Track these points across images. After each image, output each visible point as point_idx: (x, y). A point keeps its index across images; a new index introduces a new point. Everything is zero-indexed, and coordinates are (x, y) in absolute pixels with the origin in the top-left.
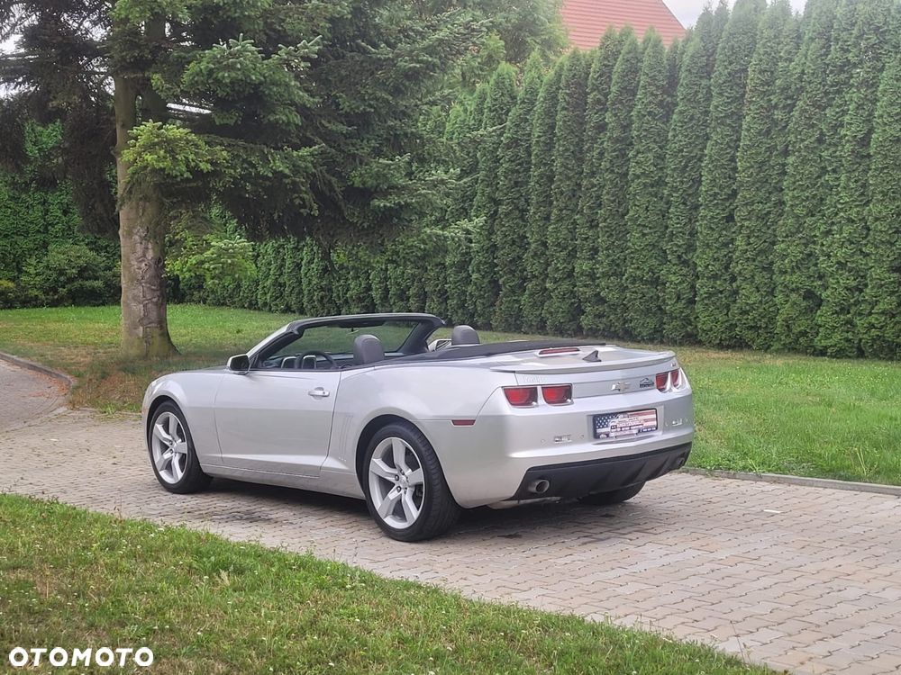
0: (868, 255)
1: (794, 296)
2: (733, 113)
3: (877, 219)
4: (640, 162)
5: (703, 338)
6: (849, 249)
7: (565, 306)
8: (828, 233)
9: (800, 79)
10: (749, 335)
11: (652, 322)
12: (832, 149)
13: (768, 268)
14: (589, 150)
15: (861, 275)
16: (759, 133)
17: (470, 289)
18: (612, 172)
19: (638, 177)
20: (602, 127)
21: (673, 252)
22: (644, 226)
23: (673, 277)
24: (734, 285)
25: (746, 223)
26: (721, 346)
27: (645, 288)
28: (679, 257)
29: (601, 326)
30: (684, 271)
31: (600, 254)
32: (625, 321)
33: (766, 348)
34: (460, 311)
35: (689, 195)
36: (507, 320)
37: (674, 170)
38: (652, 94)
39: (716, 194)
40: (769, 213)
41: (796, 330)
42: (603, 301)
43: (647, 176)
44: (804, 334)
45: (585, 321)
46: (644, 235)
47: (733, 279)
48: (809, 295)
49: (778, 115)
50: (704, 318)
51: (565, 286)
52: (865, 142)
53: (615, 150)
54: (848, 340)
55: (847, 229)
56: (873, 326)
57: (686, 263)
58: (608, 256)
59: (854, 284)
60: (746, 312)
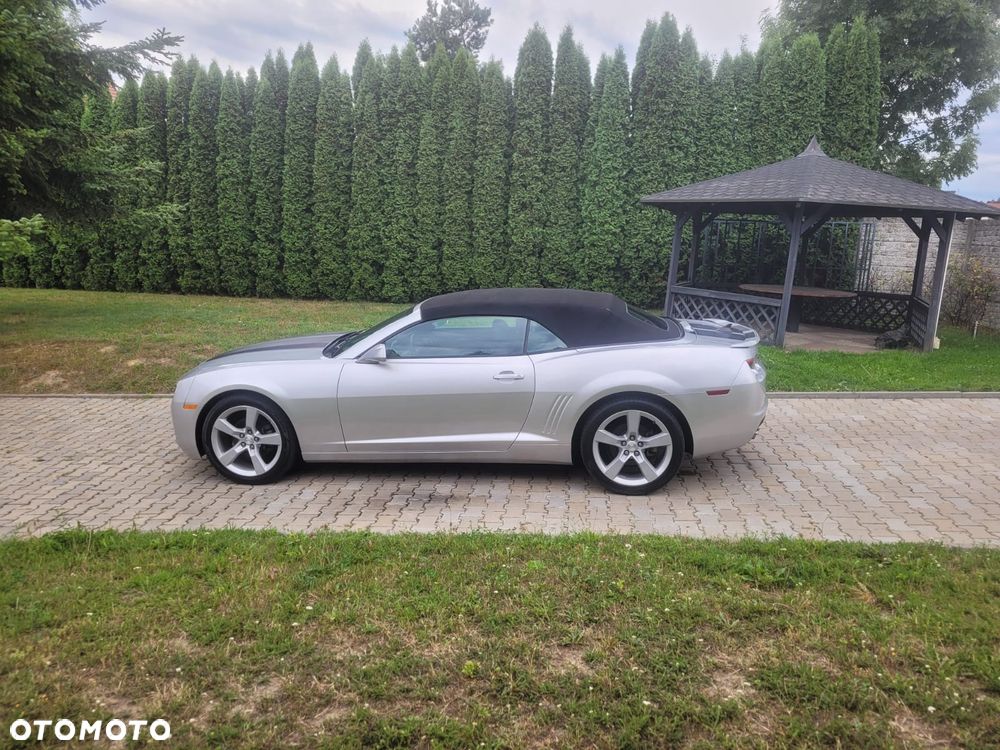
0: (418, 238)
1: (365, 265)
2: (305, 136)
3: (424, 216)
4: (228, 166)
5: (292, 292)
6: (405, 234)
7: (161, 271)
8: (386, 224)
9: (361, 119)
10: (329, 289)
11: (246, 282)
12: (387, 169)
13: (342, 246)
14: (173, 153)
15: (413, 252)
16: (329, 153)
17: (55, 257)
18: (200, 172)
19: (227, 177)
20: (183, 136)
21: (261, 233)
22: (235, 213)
23: (265, 251)
24: (315, 256)
25: (325, 214)
26: (307, 298)
27: (239, 258)
28: (266, 236)
29: (199, 285)
30: (272, 246)
31: (195, 232)
32: (221, 281)
33: (343, 298)
34: (45, 275)
35: (272, 193)
36: (99, 282)
37: (258, 173)
38: (232, 115)
39: (296, 194)
40: (339, 208)
41: (367, 286)
42: (198, 267)
43: (235, 177)
44: (372, 288)
45: (182, 282)
46: (235, 219)
47: (314, 252)
48: (374, 263)
49: (343, 141)
50: (293, 279)
51: (160, 256)
52: (412, 165)
53: (199, 155)
54: (404, 292)
55: (403, 222)
56: (423, 283)
57: (272, 241)
58: (202, 235)
59: (408, 256)
60: (327, 275)
